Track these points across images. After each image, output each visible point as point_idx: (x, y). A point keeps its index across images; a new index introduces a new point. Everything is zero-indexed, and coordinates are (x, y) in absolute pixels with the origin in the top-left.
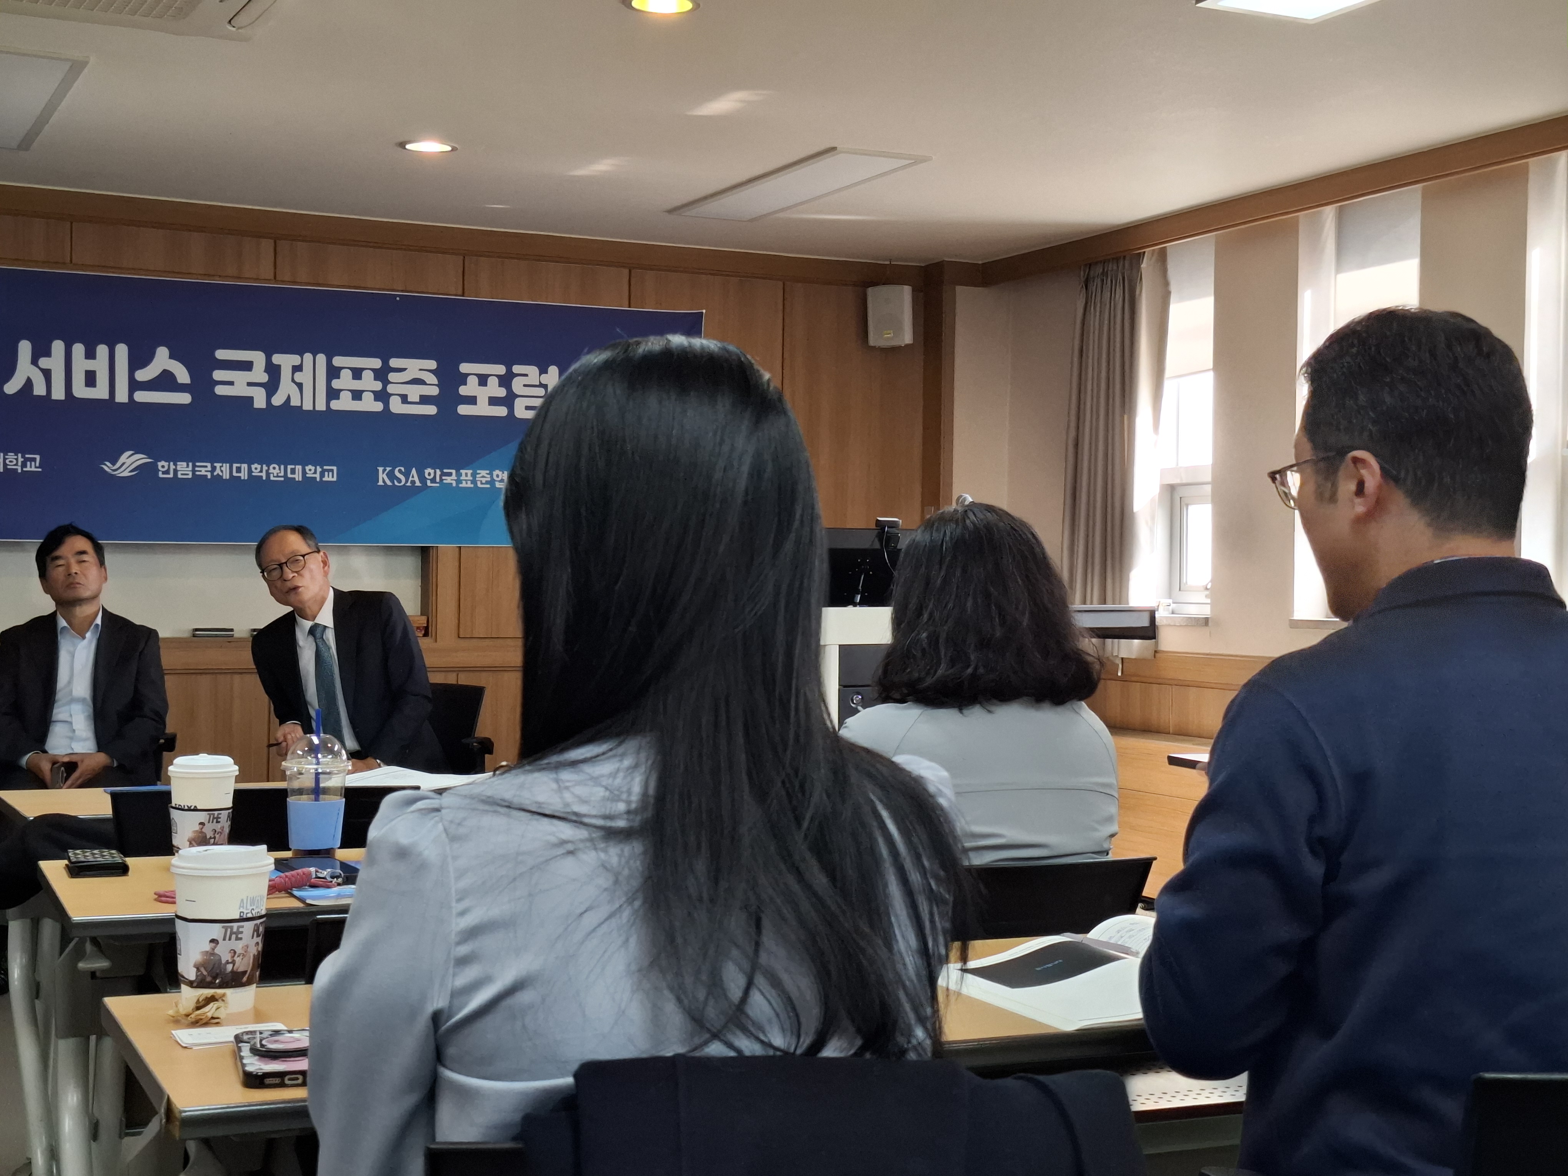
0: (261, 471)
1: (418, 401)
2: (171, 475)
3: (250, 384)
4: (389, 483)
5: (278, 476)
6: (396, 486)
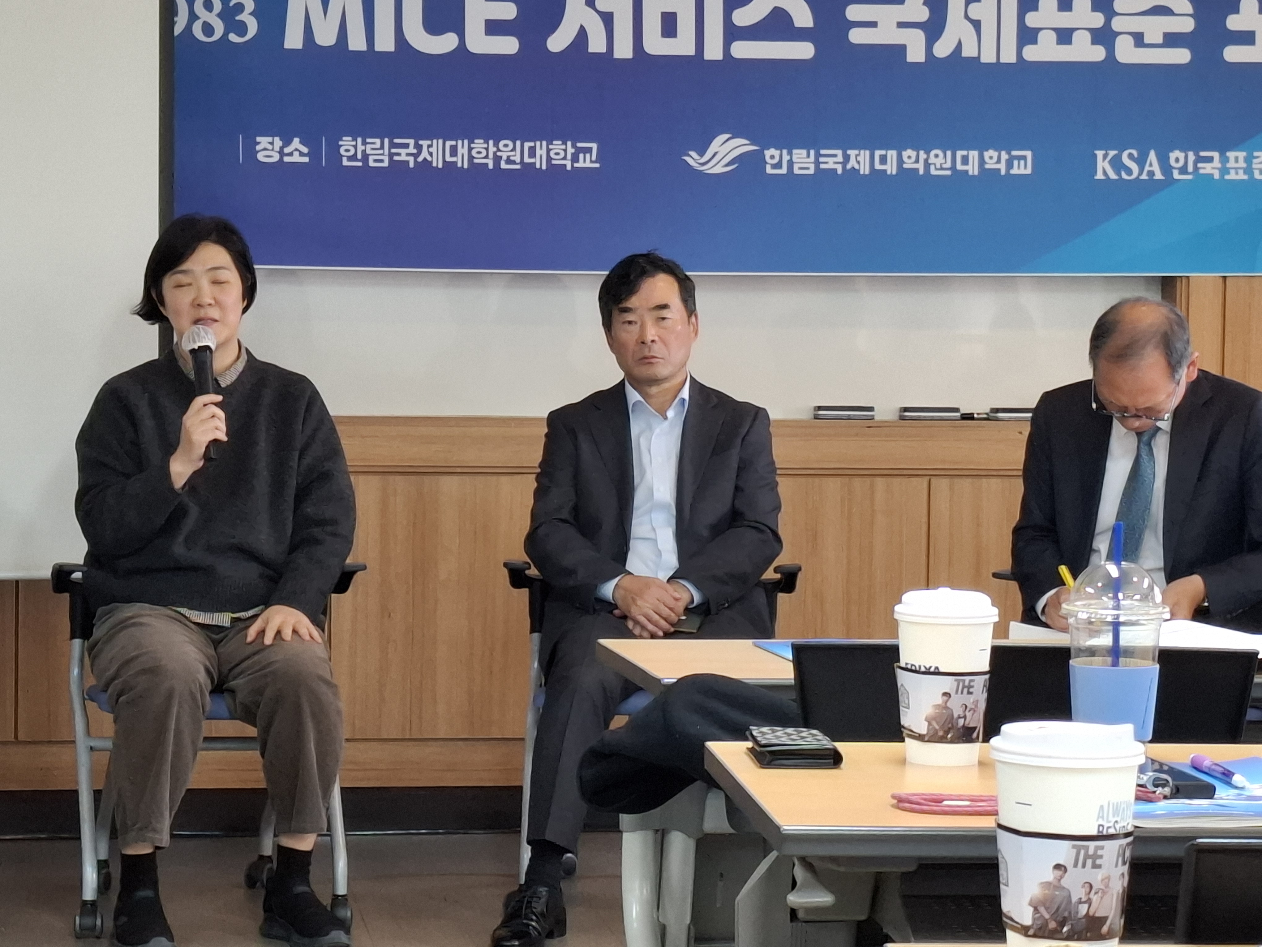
0: (917, 161)
1: (1160, 41)
2: (784, 171)
3: (901, 25)
4: (1113, 176)
5: (942, 168)
6: (1124, 179)
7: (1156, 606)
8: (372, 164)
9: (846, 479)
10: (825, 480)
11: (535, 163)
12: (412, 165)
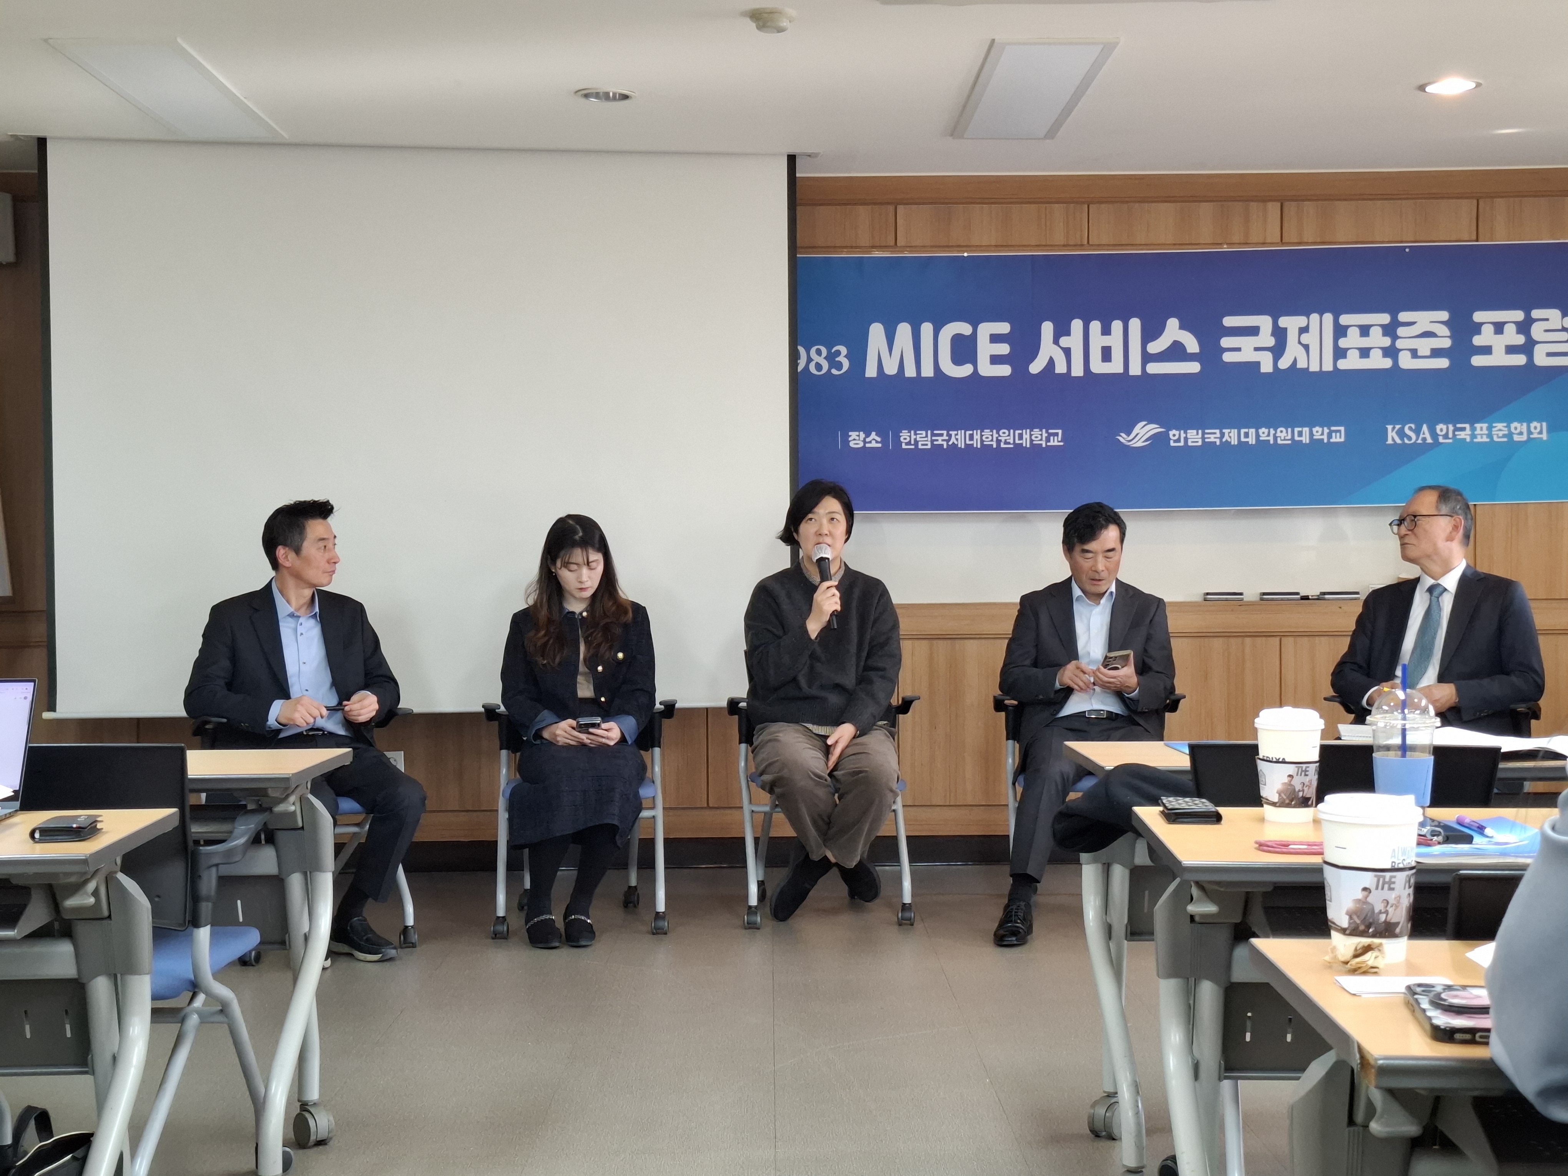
0: (1269, 435)
1: (1428, 354)
2: (1182, 444)
3: (1257, 349)
4: (1398, 441)
5: (1285, 440)
6: (1407, 444)
7: (1431, 718)
8: (920, 447)
9: (1225, 639)
10: (1211, 639)
11: (1022, 444)
12: (945, 447)
